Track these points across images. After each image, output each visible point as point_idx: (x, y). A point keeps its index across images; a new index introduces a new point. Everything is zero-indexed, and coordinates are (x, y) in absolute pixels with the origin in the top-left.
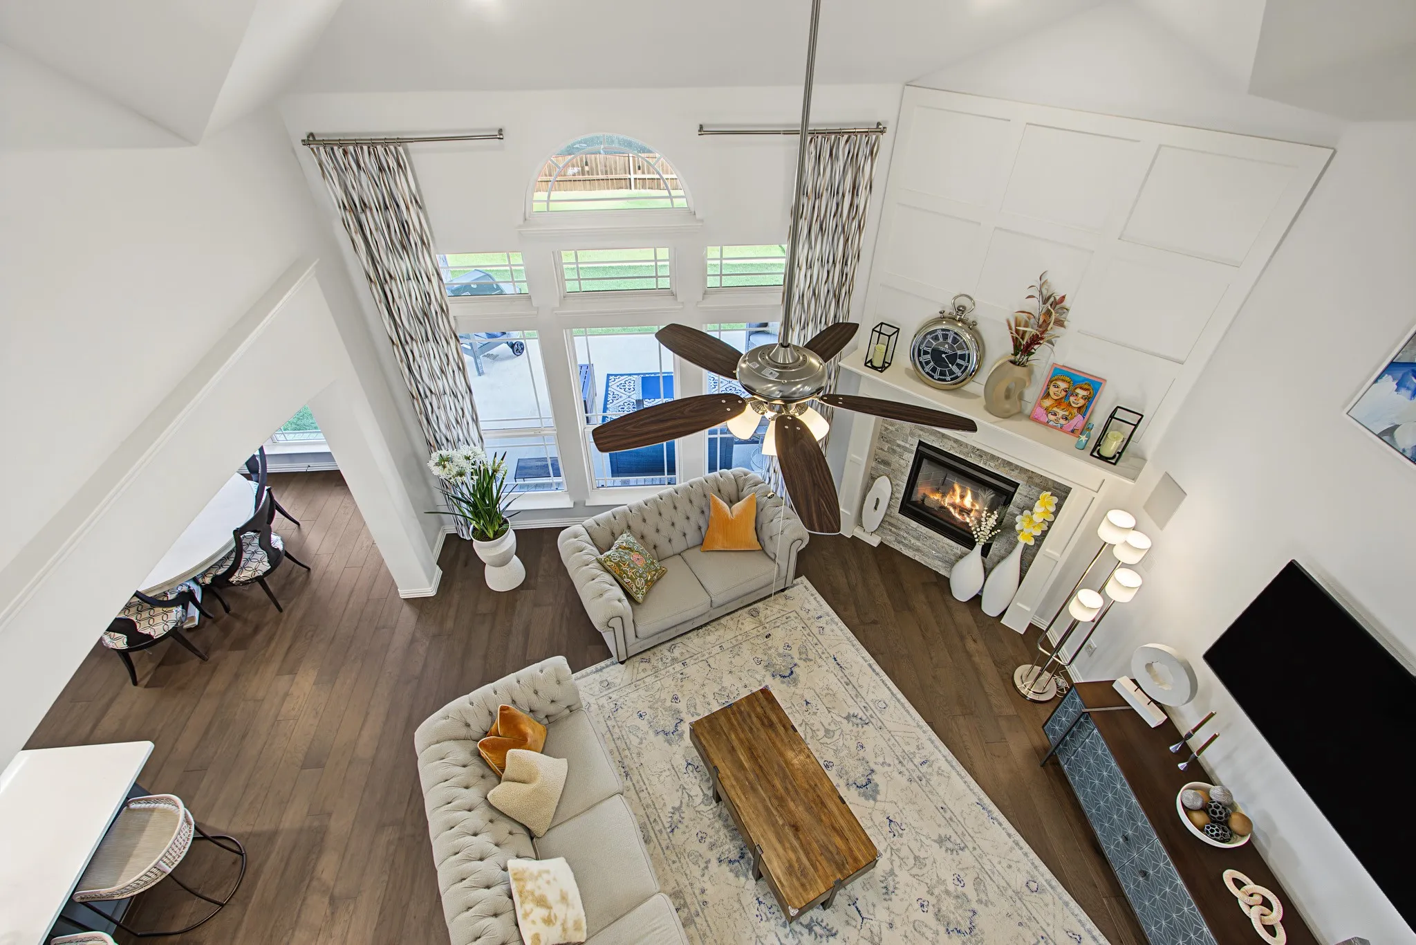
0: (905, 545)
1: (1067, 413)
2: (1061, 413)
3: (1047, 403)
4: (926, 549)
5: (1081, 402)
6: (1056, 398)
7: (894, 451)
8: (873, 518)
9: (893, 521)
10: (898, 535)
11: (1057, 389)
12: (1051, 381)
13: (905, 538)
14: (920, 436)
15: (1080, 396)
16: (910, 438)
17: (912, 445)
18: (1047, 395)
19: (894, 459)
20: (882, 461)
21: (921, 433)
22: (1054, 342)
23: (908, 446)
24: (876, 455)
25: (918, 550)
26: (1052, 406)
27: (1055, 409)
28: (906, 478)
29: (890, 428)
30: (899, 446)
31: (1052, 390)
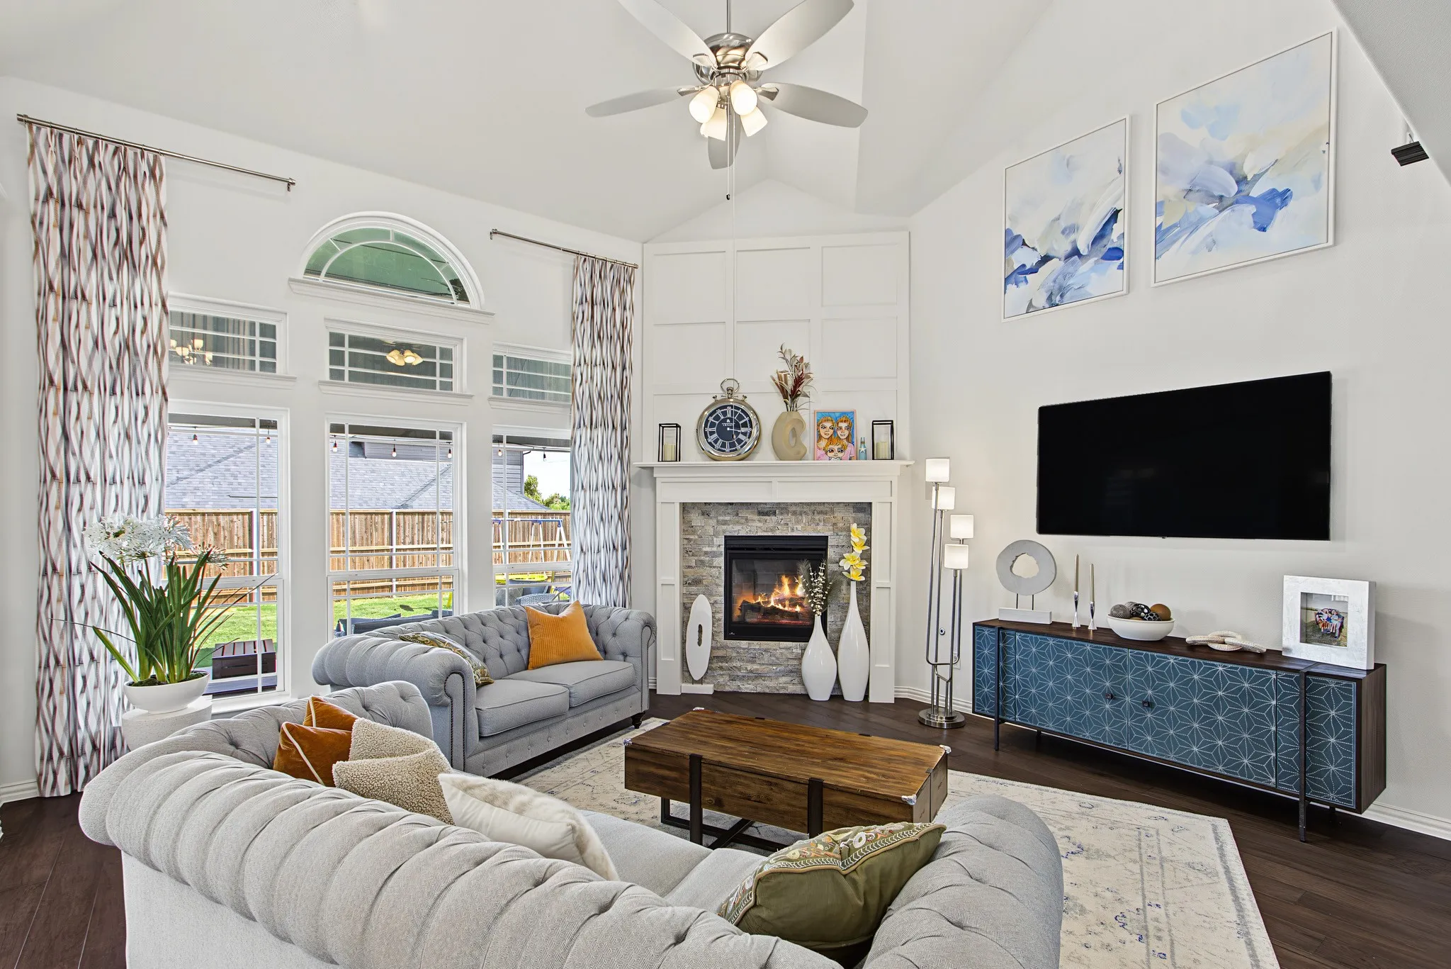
0: (742, 678)
1: (840, 446)
2: (836, 448)
3: (823, 443)
4: (764, 669)
5: (847, 433)
6: (827, 437)
7: (702, 562)
8: (699, 661)
9: (720, 653)
10: (730, 669)
11: (825, 430)
12: (818, 426)
13: (739, 669)
14: (724, 531)
15: (843, 429)
16: (715, 539)
17: (719, 546)
18: (820, 437)
19: (704, 572)
20: (693, 581)
21: (724, 527)
22: (808, 394)
23: (715, 549)
24: (684, 577)
25: (758, 676)
26: (827, 445)
27: (831, 446)
28: (722, 590)
29: (692, 537)
30: (706, 553)
31: (822, 432)
